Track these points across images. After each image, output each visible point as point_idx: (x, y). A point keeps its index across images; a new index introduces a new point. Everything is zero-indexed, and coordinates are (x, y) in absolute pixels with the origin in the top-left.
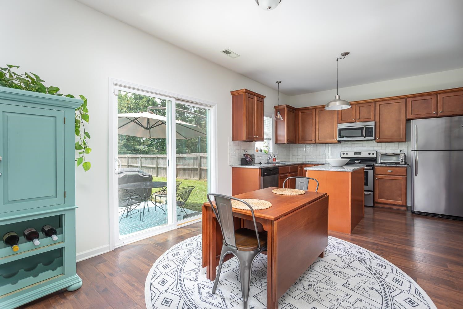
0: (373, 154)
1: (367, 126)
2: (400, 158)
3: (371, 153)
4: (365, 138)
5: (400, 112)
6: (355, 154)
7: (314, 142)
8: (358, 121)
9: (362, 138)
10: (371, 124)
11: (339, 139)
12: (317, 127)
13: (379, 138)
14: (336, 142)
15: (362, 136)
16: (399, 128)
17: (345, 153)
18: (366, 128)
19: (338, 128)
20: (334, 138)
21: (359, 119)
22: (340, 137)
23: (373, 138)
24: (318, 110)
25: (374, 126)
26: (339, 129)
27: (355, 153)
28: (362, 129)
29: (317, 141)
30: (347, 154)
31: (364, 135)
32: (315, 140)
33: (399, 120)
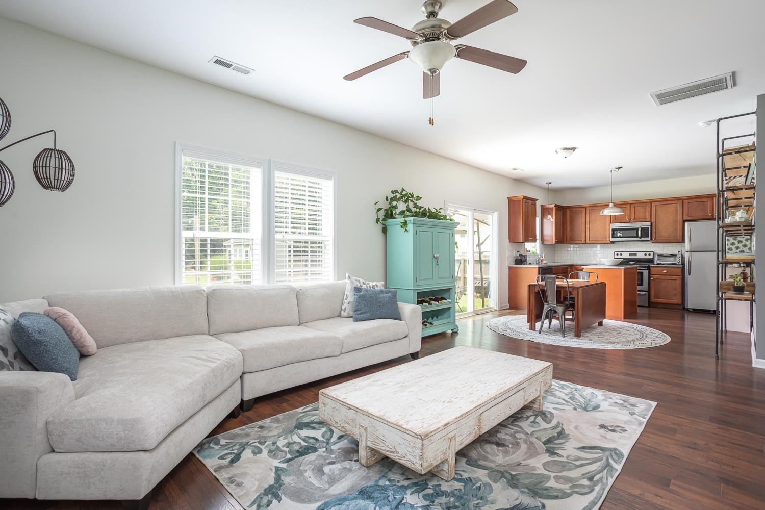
0: (650, 255)
1: (643, 227)
2: (677, 258)
3: (647, 253)
4: (640, 238)
5: (677, 213)
6: (630, 255)
7: (584, 242)
8: (633, 221)
9: (638, 239)
10: (647, 225)
11: (612, 240)
12: (588, 226)
13: (655, 239)
14: (609, 242)
15: (637, 236)
16: (676, 229)
17: (619, 253)
18: (642, 229)
21: (634, 219)
22: (614, 237)
23: (649, 239)
24: (588, 209)
25: (650, 227)
26: (612, 229)
28: (637, 229)
29: (588, 241)
30: (621, 255)
31: (639, 236)
32: (585, 240)
33: (676, 221)
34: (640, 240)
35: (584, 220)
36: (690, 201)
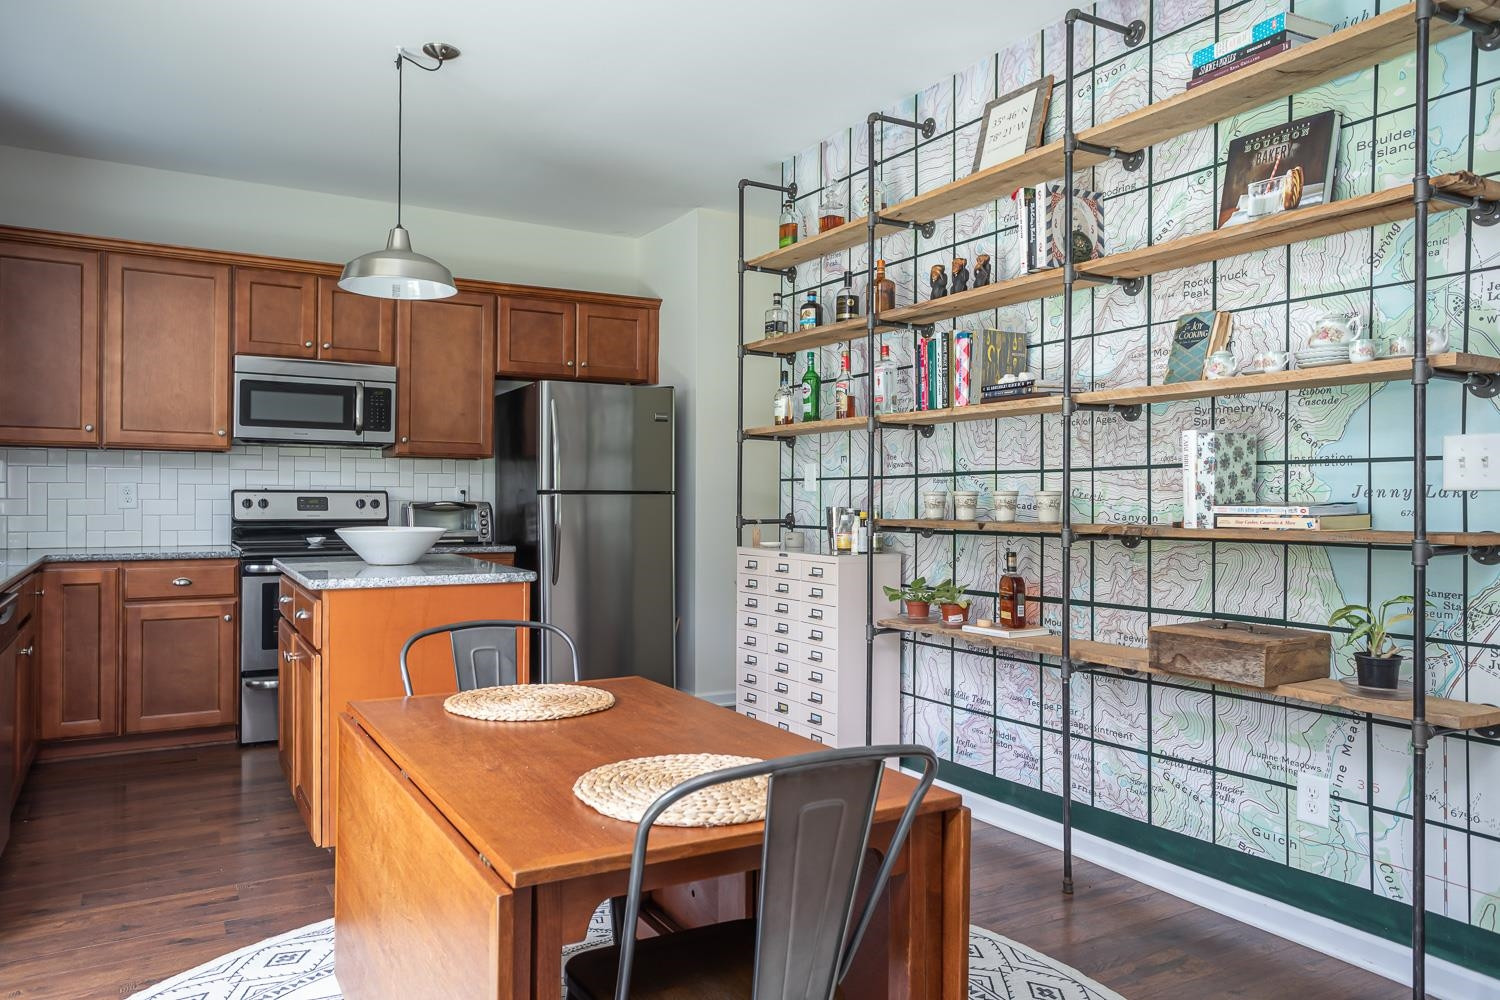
0: (375, 504)
1: (368, 385)
2: (476, 518)
3: (368, 499)
4: (359, 433)
5: (478, 344)
6: (303, 504)
7: (93, 438)
8: (329, 354)
9: (348, 435)
10: (382, 375)
11: (240, 431)
12: (113, 356)
13: (409, 439)
14: (223, 442)
15: (348, 423)
16: (476, 404)
17: (256, 498)
18: (368, 392)
19: (237, 378)
20: (209, 424)
21: (333, 346)
22: (246, 420)
23: (388, 437)
24: (116, 264)
25: (393, 387)
26: (243, 382)
27: (299, 499)
28: (348, 393)
29: (113, 433)
30: (264, 504)
31: (359, 422)
32: (100, 428)
33: (474, 375)
34: (359, 439)
35: (91, 318)
36: (518, 303)
